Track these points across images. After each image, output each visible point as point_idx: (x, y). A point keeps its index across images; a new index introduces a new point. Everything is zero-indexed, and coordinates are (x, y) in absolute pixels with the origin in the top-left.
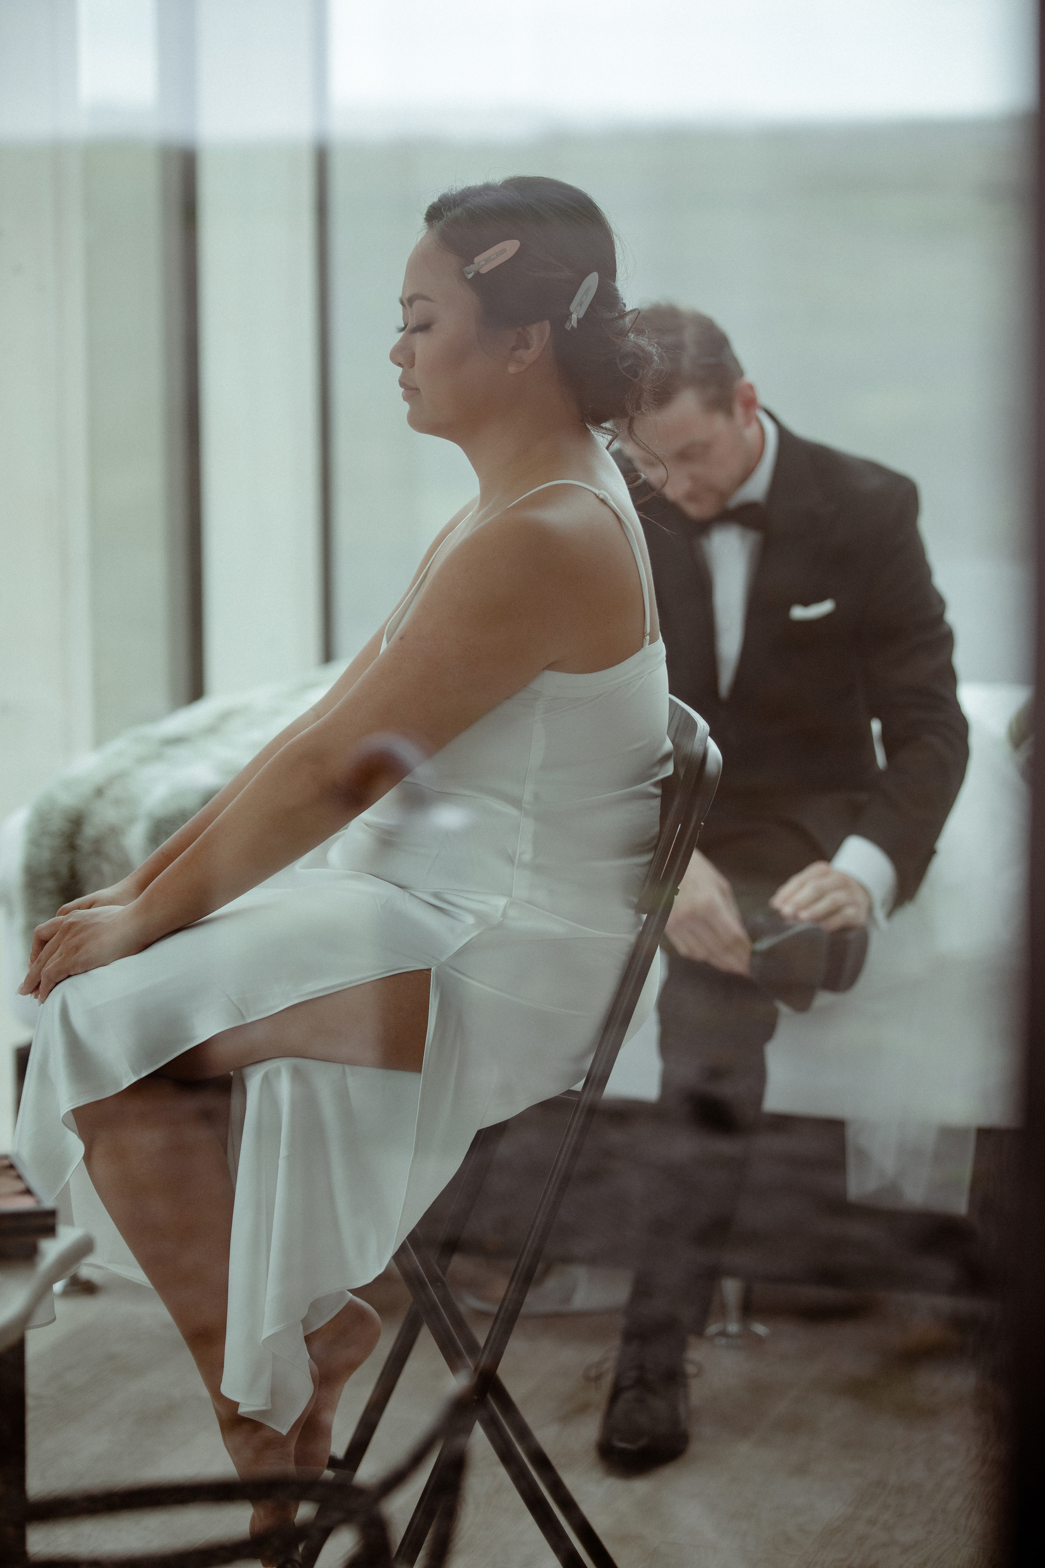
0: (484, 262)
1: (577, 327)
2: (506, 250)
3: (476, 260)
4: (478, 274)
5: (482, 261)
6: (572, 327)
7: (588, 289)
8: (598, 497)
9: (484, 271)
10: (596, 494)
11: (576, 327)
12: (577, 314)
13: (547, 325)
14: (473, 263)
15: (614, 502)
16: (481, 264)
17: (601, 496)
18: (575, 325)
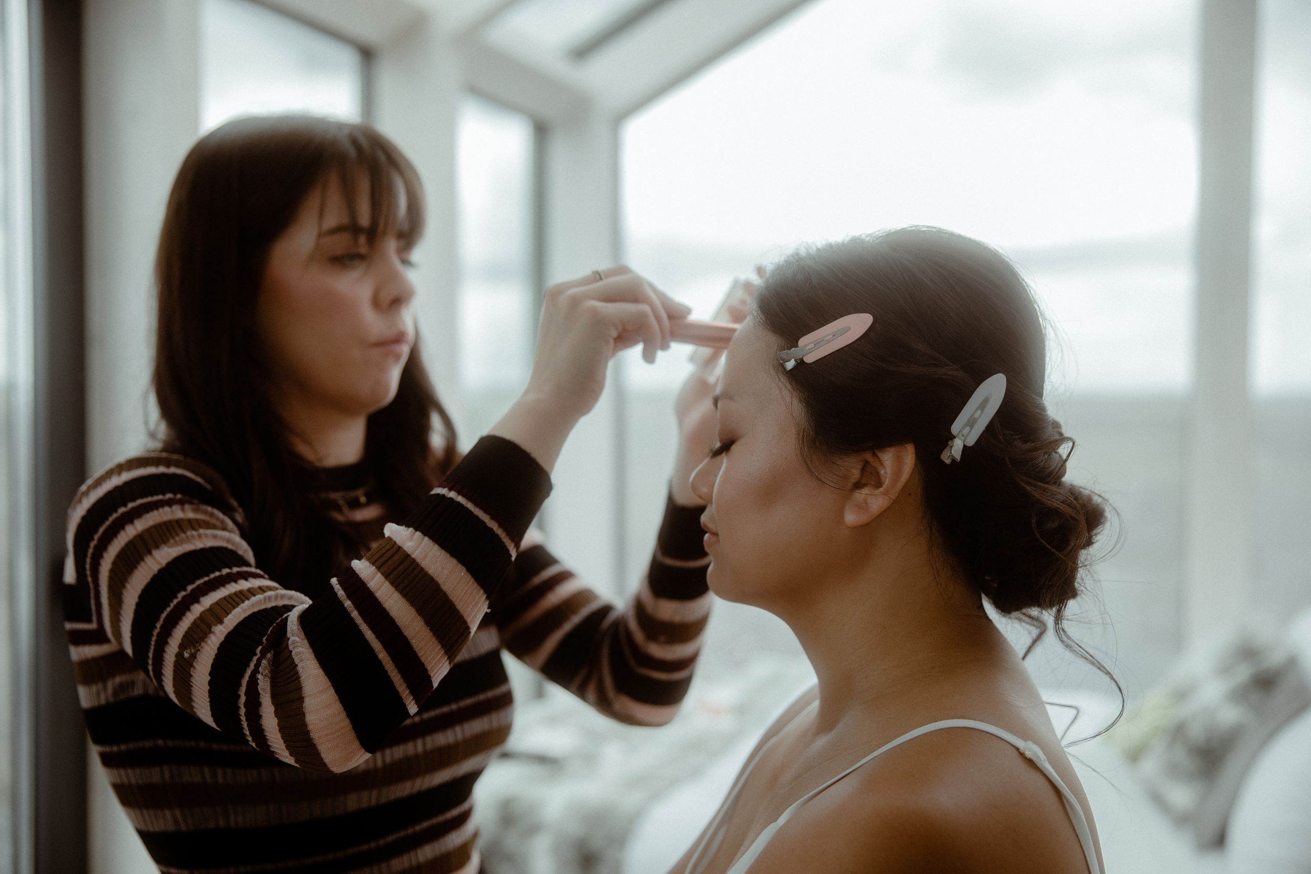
0: (812, 345)
1: (961, 459)
2: (850, 328)
3: (802, 341)
4: (801, 363)
5: (811, 343)
6: (954, 461)
7: (986, 401)
8: (1022, 755)
9: (809, 359)
10: (1018, 749)
11: (959, 459)
12: (963, 438)
13: (909, 456)
14: (796, 346)
15: (1050, 763)
16: (807, 348)
17: (1028, 754)
18: (958, 457)
